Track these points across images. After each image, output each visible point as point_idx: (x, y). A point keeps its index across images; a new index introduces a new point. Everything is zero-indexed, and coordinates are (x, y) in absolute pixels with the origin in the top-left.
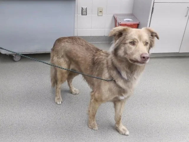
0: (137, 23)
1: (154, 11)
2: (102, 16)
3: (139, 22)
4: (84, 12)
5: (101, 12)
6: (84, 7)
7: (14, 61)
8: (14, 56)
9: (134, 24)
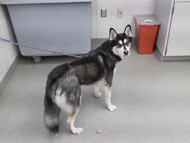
0: (158, 24)
1: (174, 12)
2: (122, 17)
3: (160, 23)
4: (103, 14)
5: (121, 13)
6: (104, 9)
7: (35, 63)
8: (34, 58)
9: (154, 25)
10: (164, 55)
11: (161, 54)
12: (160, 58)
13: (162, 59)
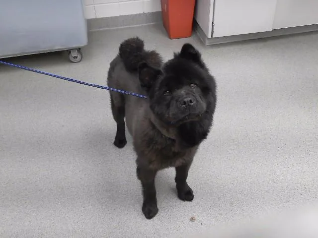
10: (210, 36)
11: (205, 36)
12: (205, 42)
13: (207, 43)
